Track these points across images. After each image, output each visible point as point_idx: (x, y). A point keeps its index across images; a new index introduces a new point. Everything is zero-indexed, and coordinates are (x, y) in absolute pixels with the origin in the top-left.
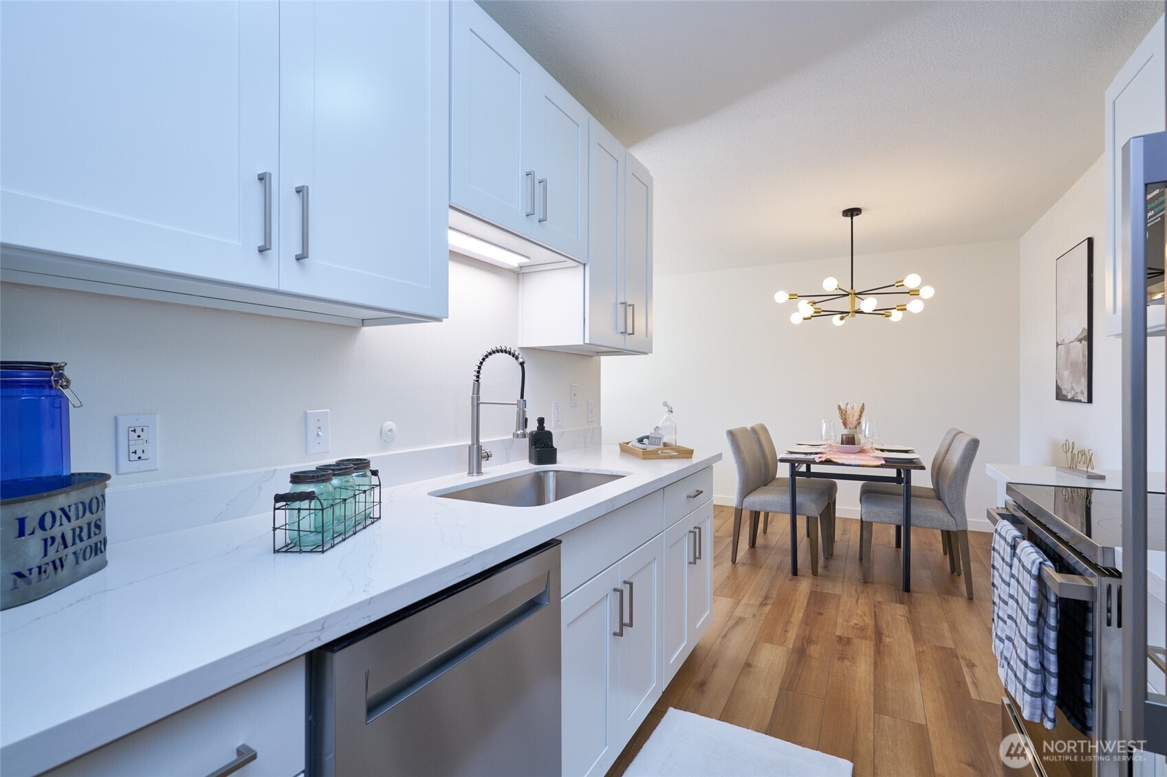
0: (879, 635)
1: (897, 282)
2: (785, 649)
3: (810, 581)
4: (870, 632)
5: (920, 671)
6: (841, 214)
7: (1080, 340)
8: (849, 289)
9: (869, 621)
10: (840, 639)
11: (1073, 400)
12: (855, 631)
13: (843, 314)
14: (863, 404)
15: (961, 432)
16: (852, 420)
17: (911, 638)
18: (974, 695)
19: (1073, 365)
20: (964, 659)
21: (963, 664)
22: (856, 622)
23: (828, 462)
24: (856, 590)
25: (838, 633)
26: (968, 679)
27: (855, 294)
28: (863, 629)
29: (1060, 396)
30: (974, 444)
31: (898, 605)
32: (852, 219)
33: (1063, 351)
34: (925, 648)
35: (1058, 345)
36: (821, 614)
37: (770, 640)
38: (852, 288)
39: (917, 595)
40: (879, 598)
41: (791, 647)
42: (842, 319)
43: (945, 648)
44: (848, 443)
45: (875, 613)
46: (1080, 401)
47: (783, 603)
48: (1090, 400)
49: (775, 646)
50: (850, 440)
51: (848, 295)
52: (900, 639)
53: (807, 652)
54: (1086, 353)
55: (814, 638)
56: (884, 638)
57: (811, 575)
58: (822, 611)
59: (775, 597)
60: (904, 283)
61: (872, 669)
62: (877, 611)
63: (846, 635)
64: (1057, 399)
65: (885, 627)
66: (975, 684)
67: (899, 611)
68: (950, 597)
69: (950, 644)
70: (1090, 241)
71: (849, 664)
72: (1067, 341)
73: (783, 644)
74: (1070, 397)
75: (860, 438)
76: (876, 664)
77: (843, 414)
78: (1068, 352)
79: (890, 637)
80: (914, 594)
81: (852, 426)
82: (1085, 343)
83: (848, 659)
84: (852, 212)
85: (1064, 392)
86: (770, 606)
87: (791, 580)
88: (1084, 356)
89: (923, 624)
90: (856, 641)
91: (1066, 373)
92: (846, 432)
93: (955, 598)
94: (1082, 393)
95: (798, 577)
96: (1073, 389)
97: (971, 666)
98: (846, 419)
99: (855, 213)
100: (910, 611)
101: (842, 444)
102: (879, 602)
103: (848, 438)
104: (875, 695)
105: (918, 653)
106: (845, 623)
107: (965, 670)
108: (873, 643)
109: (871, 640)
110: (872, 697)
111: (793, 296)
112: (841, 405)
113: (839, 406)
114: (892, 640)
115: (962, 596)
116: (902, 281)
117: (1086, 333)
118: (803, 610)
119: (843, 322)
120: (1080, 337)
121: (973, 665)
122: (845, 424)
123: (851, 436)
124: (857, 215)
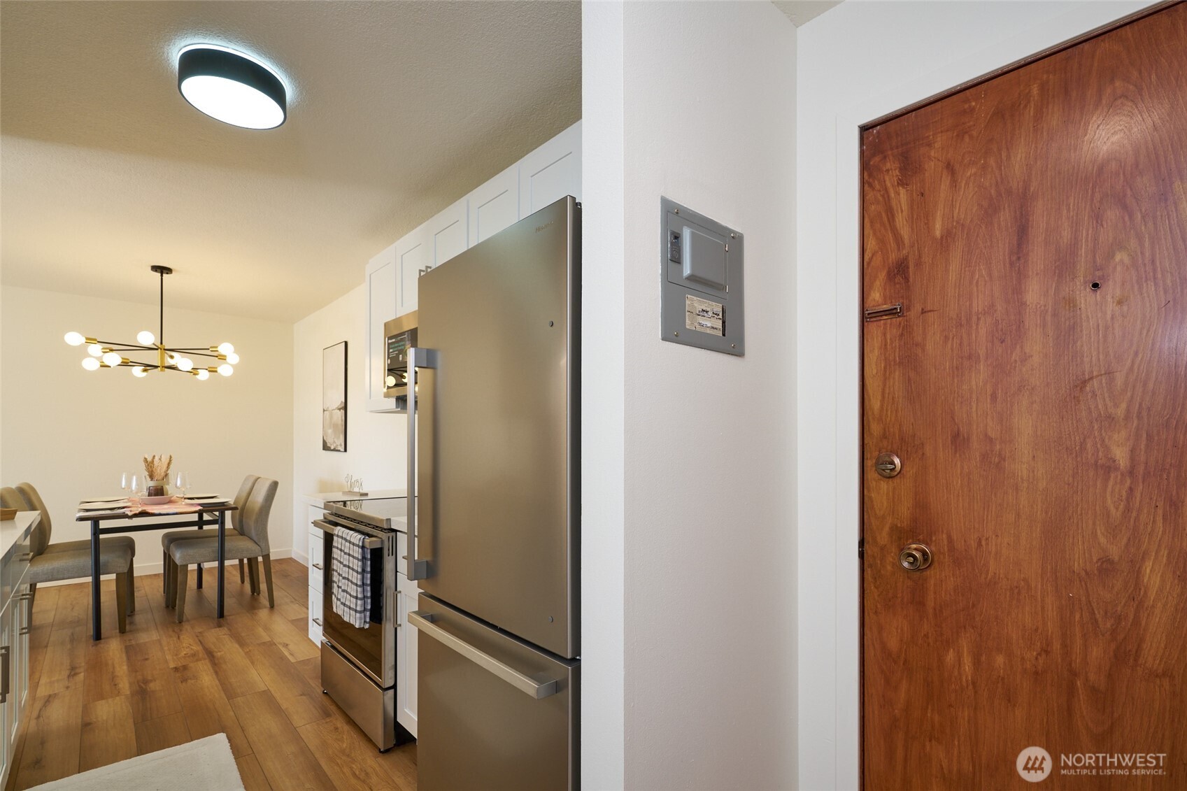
0: (210, 654)
1: (211, 347)
2: (123, 697)
3: (119, 639)
4: (202, 654)
5: (253, 663)
6: (150, 268)
7: (340, 409)
8: (159, 344)
9: (197, 648)
10: (176, 669)
11: (335, 450)
12: (187, 658)
13: (148, 367)
14: (171, 457)
15: (259, 478)
16: (160, 471)
17: (237, 646)
18: (293, 660)
19: (335, 426)
20: (281, 644)
21: (281, 647)
22: (185, 652)
23: (143, 514)
24: (174, 631)
25: (172, 665)
26: (286, 653)
27: (165, 350)
28: (194, 655)
29: (326, 447)
30: (275, 485)
31: (218, 629)
32: (162, 276)
33: (328, 416)
34: (250, 648)
35: (324, 411)
36: (147, 659)
37: (101, 696)
38: (161, 343)
39: (231, 617)
40: (198, 630)
41: (128, 693)
42: (145, 370)
43: (264, 643)
44: (156, 495)
45: (200, 641)
46: (339, 451)
47: (97, 666)
48: (346, 450)
49: (110, 700)
50: (158, 492)
51: (157, 349)
52: (229, 650)
53: (148, 689)
54: (344, 418)
55: (149, 678)
56: (215, 654)
57: (118, 634)
58: (147, 657)
59: (83, 664)
60: (218, 349)
61: (214, 676)
62: (201, 638)
63: (180, 665)
64: (324, 449)
65: (213, 647)
66: (292, 654)
67: (222, 633)
68: (256, 611)
69: (267, 639)
70: (346, 343)
71: (193, 681)
72: (330, 409)
73: (119, 694)
74: (332, 448)
75: (170, 489)
76: (216, 673)
77: (150, 466)
78: (331, 417)
79: (220, 652)
80: (228, 618)
81: (160, 478)
82: (343, 411)
83: (191, 679)
84: (163, 270)
85: (329, 445)
86: (82, 674)
87: (96, 645)
88: (342, 421)
89: (243, 634)
90: (191, 665)
91: (330, 431)
92: (152, 484)
93: (261, 611)
94: (341, 445)
95: (102, 641)
96: (334, 442)
97: (286, 645)
98: (152, 471)
99: (164, 271)
100: (230, 630)
101: (149, 496)
102: (200, 633)
103: (157, 489)
104: (224, 690)
105: (246, 653)
106: (175, 657)
107: (283, 649)
108: (207, 661)
109: (205, 659)
110: (222, 692)
111: (90, 340)
112: (146, 457)
113: (146, 459)
114: (222, 653)
115: (265, 607)
116: (217, 347)
117: (343, 405)
118: (125, 663)
119: (145, 374)
120: (340, 407)
121: (287, 645)
122: (152, 477)
123: (159, 487)
124: (167, 273)
